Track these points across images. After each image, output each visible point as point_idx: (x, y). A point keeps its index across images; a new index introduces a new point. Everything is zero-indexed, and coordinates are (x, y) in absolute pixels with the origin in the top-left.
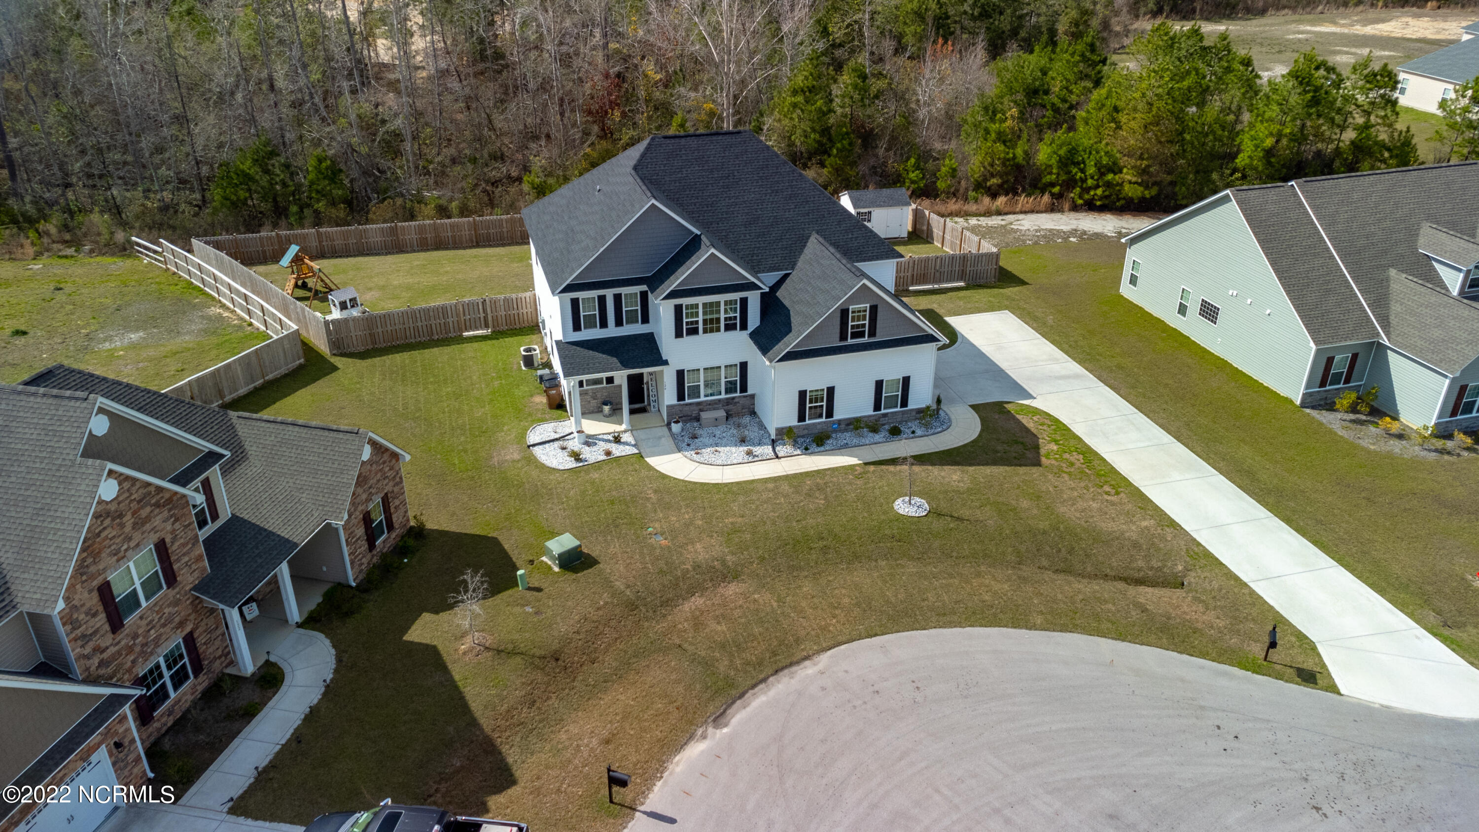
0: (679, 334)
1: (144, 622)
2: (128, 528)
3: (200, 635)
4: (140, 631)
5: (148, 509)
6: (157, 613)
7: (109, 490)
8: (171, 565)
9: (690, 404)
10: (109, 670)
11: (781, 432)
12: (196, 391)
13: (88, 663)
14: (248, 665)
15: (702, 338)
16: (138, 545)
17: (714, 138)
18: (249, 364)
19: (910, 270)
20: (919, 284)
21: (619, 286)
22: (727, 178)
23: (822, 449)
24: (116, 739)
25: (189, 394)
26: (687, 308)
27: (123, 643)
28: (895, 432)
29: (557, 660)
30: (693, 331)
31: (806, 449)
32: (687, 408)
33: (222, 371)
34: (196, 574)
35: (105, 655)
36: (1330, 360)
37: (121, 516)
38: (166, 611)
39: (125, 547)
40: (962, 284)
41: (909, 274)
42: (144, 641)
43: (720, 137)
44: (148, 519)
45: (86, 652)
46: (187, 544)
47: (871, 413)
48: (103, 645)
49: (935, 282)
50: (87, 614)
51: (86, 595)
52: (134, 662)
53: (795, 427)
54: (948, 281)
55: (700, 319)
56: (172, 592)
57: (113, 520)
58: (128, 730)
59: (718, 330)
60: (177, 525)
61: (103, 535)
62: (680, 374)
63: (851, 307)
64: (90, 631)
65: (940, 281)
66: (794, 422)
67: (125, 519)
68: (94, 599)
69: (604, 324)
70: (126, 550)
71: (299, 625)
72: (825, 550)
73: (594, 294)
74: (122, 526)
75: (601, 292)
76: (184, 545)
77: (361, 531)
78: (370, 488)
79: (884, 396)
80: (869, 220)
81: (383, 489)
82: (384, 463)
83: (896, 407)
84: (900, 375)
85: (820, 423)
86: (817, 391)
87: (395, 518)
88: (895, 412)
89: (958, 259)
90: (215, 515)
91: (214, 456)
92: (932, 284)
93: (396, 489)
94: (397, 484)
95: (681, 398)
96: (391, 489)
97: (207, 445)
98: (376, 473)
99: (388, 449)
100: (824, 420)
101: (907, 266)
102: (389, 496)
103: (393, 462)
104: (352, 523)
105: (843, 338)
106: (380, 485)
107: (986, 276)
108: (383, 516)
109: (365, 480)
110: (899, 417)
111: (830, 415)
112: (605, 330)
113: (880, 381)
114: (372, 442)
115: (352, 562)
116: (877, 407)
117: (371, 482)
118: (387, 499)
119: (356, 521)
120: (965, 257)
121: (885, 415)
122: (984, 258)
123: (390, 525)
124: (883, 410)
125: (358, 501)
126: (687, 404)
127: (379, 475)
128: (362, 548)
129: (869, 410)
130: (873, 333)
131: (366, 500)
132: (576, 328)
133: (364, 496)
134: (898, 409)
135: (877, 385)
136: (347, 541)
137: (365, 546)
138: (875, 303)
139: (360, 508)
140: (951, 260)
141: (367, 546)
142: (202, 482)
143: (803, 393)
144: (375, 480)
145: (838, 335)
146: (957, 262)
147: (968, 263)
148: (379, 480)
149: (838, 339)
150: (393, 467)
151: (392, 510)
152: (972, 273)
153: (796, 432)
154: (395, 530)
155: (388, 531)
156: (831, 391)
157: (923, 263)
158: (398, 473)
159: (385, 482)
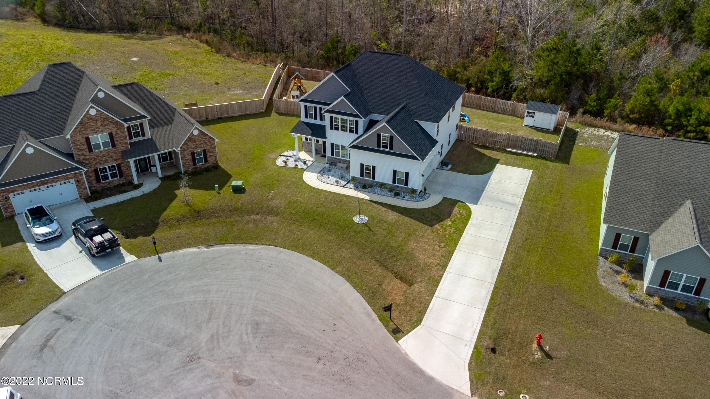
0: (332, 128)
1: (101, 154)
2: (99, 125)
3: (124, 166)
4: (99, 156)
5: (107, 122)
6: (107, 153)
7: (93, 112)
8: (114, 141)
9: (336, 158)
10: (87, 162)
11: (354, 179)
12: (218, 109)
13: (79, 157)
14: (136, 182)
15: (339, 133)
16: (102, 131)
17: (389, 55)
18: (241, 106)
19: (507, 140)
20: (512, 148)
21: (322, 105)
22: (384, 72)
23: (364, 190)
24: (78, 179)
26: (335, 119)
27: (92, 156)
28: (397, 194)
29: (199, 213)
30: (337, 129)
31: (357, 188)
32: (334, 160)
33: (229, 106)
34: (124, 148)
35: (86, 157)
36: (618, 236)
37: (96, 120)
38: (111, 154)
39: (97, 130)
40: (536, 155)
41: (506, 142)
42: (101, 159)
43: (391, 56)
44: (106, 125)
45: (79, 154)
46: (122, 137)
47: (391, 183)
48: (85, 154)
49: (520, 150)
50: (80, 143)
51: (81, 138)
52: (96, 163)
53: (359, 178)
54: (527, 151)
55: (340, 124)
56: (113, 149)
57: (93, 121)
58: (83, 179)
59: (347, 131)
60: (118, 131)
61: (89, 124)
62: (332, 145)
63: (382, 134)
64: (81, 149)
65: (523, 150)
66: (359, 176)
67: (97, 122)
68: (84, 140)
69: (316, 118)
70: (97, 131)
71: (160, 178)
72: (313, 220)
73: (313, 105)
74: (97, 124)
75: (315, 105)
76: (120, 137)
77: (190, 157)
78: (197, 144)
79: (397, 177)
80: (533, 117)
81: (204, 147)
82: (206, 139)
83: (403, 184)
84: (404, 171)
85: (369, 180)
86: (368, 166)
87: (209, 159)
88: (402, 187)
89: (534, 141)
90: (144, 135)
91: (144, 117)
92: (519, 150)
93: (211, 149)
94: (212, 148)
95: (332, 154)
96: (208, 149)
97: (143, 113)
98: (201, 141)
99: (208, 135)
100: (371, 179)
101: (505, 138)
102: (207, 150)
103: (211, 140)
104: (185, 153)
105: (379, 146)
106: (202, 145)
107: (548, 154)
108: (203, 156)
109: (194, 141)
110: (404, 190)
111: (374, 178)
112: (316, 121)
113: (396, 171)
114: (198, 129)
115: (183, 166)
116: (394, 182)
117: (197, 143)
118: (206, 151)
119: (187, 153)
120: (538, 141)
121: (398, 187)
122: (548, 144)
123: (206, 161)
124: (395, 183)
125: (189, 147)
126: (334, 158)
127: (202, 142)
128: (190, 163)
129: (390, 182)
130: (391, 148)
131: (194, 148)
132: (306, 117)
133: (193, 146)
134: (404, 186)
135: (395, 172)
136: (182, 158)
137: (191, 163)
138: (392, 135)
139: (190, 149)
140: (530, 141)
141: (192, 163)
142: (140, 124)
143: (362, 165)
144: (200, 143)
145: (376, 144)
146: (534, 143)
147: (539, 145)
148: (202, 144)
149: (376, 146)
150: (210, 142)
151: (208, 156)
152: (541, 150)
153: (357, 180)
154: (209, 163)
155: (205, 162)
156: (374, 168)
157: (515, 139)
158: (213, 144)
159: (205, 145)
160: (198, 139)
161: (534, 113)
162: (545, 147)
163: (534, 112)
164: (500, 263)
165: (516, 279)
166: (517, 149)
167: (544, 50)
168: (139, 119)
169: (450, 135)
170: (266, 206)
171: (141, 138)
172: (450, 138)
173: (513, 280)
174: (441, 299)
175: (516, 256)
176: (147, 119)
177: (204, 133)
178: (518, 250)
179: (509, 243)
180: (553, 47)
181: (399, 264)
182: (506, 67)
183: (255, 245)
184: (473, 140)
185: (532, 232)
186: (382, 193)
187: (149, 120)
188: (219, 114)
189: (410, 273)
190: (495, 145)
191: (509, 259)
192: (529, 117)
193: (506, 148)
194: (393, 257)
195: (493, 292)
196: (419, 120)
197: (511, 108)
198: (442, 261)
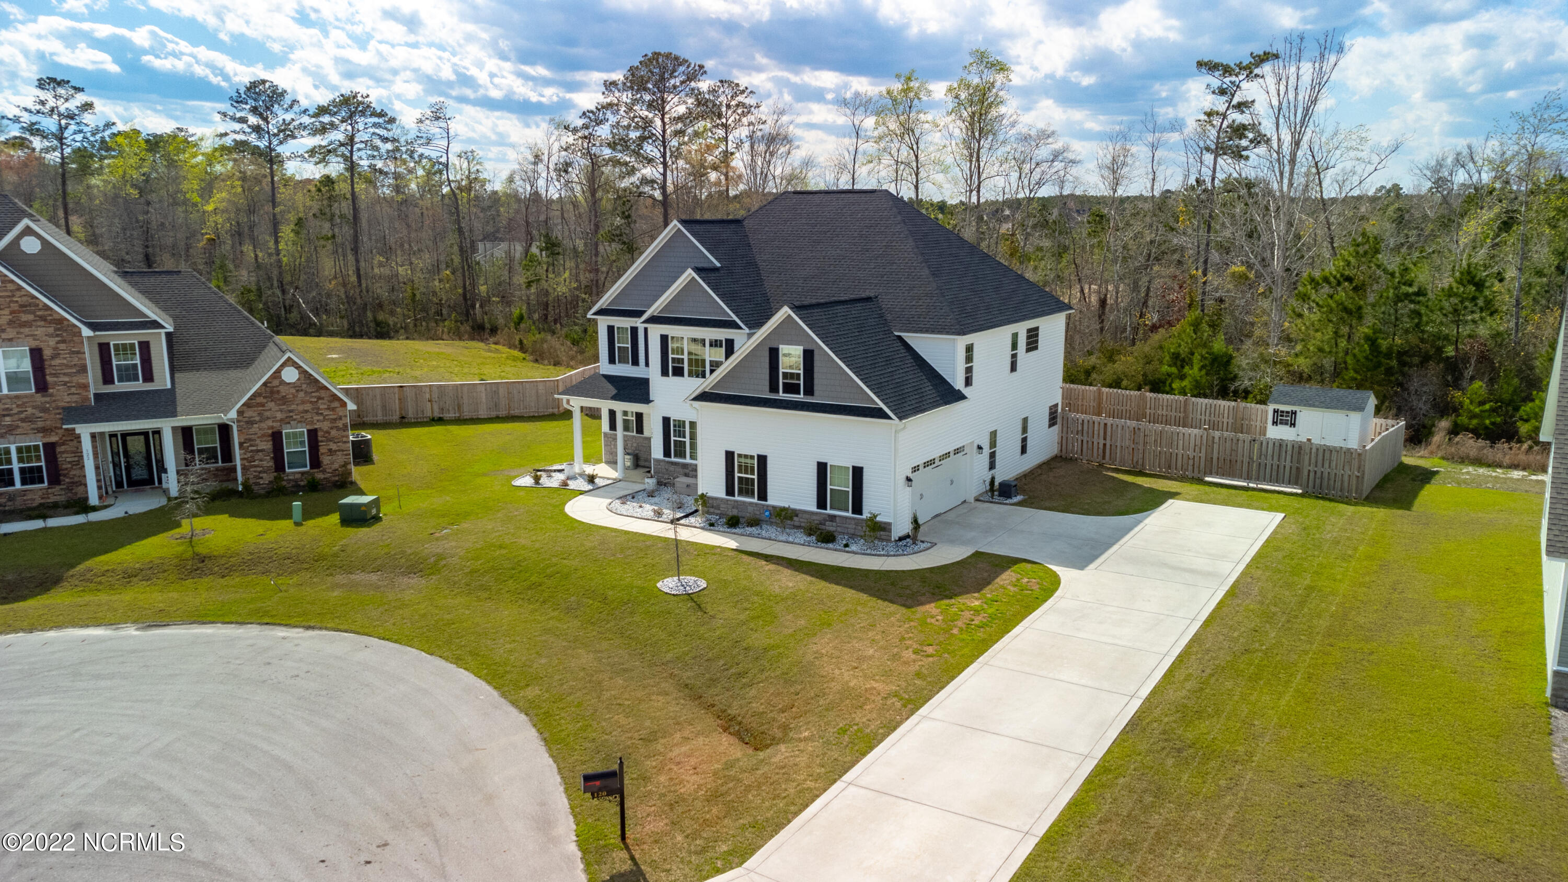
0: (665, 373)
3: (64, 449)
5: (31, 317)
6: (18, 406)
8: (44, 375)
9: (676, 464)
11: (706, 501)
12: (435, 396)
15: (687, 381)
17: (843, 195)
19: (1203, 451)
20: (1223, 475)
23: (734, 530)
25: (428, 396)
26: (672, 340)
28: (827, 538)
30: (678, 372)
31: (712, 525)
32: (672, 468)
34: (75, 398)
38: (30, 409)
40: (1300, 491)
41: (1203, 455)
43: (850, 195)
44: (27, 324)
46: (71, 367)
47: (814, 508)
49: (1249, 478)
53: (722, 500)
54: (1271, 481)
55: (686, 357)
56: (39, 398)
59: (704, 375)
60: (62, 346)
62: (666, 421)
63: (781, 347)
65: (1258, 479)
66: (721, 493)
69: (635, 362)
71: (170, 498)
72: (534, 586)
73: (626, 322)
76: (67, 366)
77: (267, 445)
78: (290, 411)
79: (829, 487)
80: (1293, 425)
81: (312, 423)
82: (319, 398)
83: (847, 510)
84: (849, 463)
85: (751, 503)
86: (746, 456)
87: (326, 460)
88: (846, 518)
89: (1289, 448)
90: (149, 377)
91: (155, 325)
92: (1245, 480)
93: (334, 433)
94: (338, 429)
95: (667, 453)
96: (325, 429)
97: (151, 312)
98: (303, 402)
99: (327, 389)
100: (755, 500)
101: (1198, 443)
102: (320, 434)
103: (336, 404)
104: (252, 431)
105: (774, 388)
106: (308, 416)
107: (1338, 484)
108: (307, 449)
109: (284, 400)
110: (851, 527)
111: (763, 496)
112: (635, 368)
113: (825, 464)
114: (298, 367)
115: (244, 468)
116: (821, 504)
117: (293, 407)
118: (316, 436)
119: (260, 433)
120: (1300, 447)
121: (832, 518)
122: (1334, 454)
123: (316, 463)
124: (826, 509)
125: (268, 414)
126: (673, 463)
127: (308, 407)
128: (265, 463)
129: (808, 503)
130: (809, 391)
131: (281, 420)
132: (612, 361)
133: (279, 416)
134: (849, 514)
135: (822, 468)
136: (241, 444)
137: (268, 463)
138: (809, 347)
139: (270, 423)
140: (1277, 449)
141: (271, 464)
142: (140, 343)
143: (730, 455)
144: (301, 408)
145: (767, 383)
146: (1289, 453)
147: (1307, 458)
148: (307, 411)
149: (767, 388)
150: (333, 409)
151: (323, 450)
152: (1312, 475)
153: (718, 508)
154: (324, 471)
155: (312, 467)
156: (762, 460)
157: (1228, 444)
158: (340, 418)
159: (316, 418)
160: (294, 396)
161: (1294, 413)
162: (1326, 465)
163: (1294, 408)
164: (1136, 704)
165: (1192, 750)
166: (1240, 477)
167: (1318, 284)
168: (138, 329)
169: (1025, 420)
170: (409, 551)
171: (138, 385)
172: (1025, 430)
173: (1179, 751)
174: (863, 791)
175: (1202, 689)
176: (163, 331)
177: (317, 381)
178: (1212, 675)
179: (1180, 656)
180: (1342, 275)
181: (753, 692)
182: (1219, 345)
183: (301, 630)
184: (1104, 458)
185: (1273, 635)
186: (784, 538)
187: (168, 335)
188: (436, 407)
189: (782, 718)
190: (1170, 467)
191: (1174, 695)
192: (1279, 426)
193: (1205, 474)
194: (740, 675)
195: (1089, 780)
196: (908, 331)
197: (1231, 421)
198: (911, 688)
